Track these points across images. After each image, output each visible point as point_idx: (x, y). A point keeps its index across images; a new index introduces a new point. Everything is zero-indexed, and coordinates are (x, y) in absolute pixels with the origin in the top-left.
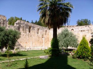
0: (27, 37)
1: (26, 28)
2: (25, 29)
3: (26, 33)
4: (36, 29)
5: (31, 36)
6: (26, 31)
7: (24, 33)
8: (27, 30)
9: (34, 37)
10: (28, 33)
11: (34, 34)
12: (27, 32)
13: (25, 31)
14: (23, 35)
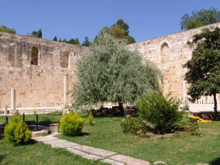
0: (25, 77)
1: (20, 53)
2: (15, 55)
3: (21, 66)
4: (56, 53)
5: (39, 75)
6: (21, 60)
7: (13, 66)
8: (24, 57)
9: (49, 78)
10: (27, 65)
11: (49, 68)
12: (23, 63)
13: (16, 62)
14: (11, 72)
